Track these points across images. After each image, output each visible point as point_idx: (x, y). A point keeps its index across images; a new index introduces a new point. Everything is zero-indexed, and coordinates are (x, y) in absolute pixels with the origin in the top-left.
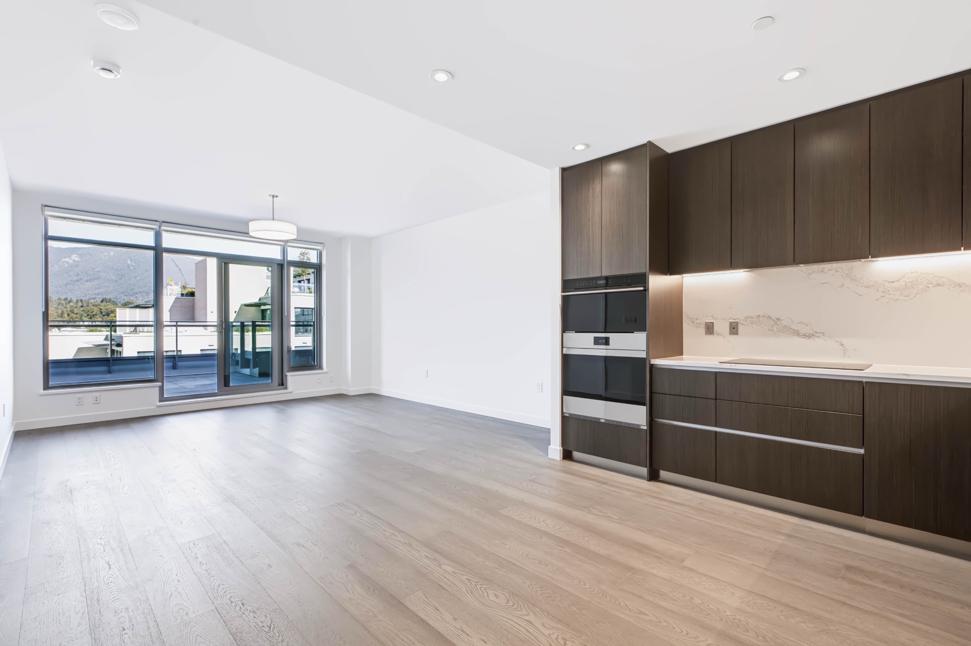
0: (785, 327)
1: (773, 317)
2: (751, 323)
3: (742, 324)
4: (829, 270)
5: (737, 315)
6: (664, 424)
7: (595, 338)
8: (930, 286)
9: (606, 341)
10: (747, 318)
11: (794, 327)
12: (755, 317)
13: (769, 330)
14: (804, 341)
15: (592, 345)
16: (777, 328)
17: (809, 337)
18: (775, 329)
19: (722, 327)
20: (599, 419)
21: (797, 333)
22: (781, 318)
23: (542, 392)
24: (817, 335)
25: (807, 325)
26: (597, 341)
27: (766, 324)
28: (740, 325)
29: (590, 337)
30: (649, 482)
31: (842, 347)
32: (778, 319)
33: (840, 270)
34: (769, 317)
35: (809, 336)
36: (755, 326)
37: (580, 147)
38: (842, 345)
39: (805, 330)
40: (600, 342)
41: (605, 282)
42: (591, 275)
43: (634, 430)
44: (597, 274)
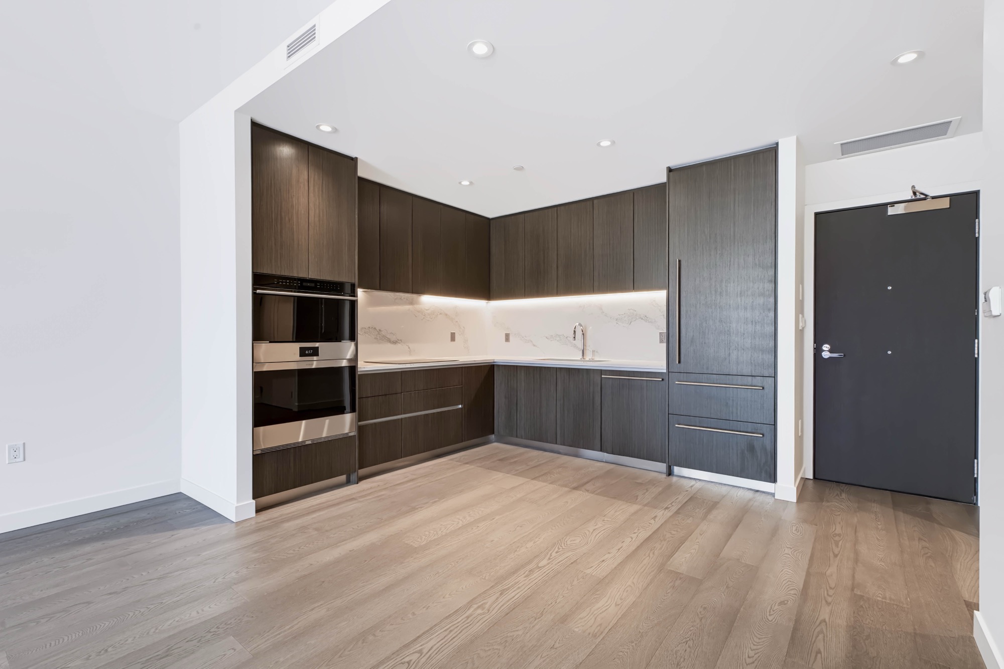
0: (384, 336)
1: (377, 329)
2: (365, 333)
3: (360, 334)
7: (301, 349)
8: (439, 313)
9: (315, 352)
10: (362, 329)
11: (388, 336)
12: (367, 328)
13: (375, 338)
14: (393, 346)
15: (298, 357)
16: (380, 337)
18: (378, 338)
20: (304, 442)
21: (389, 341)
22: (382, 330)
23: (24, 460)
24: (399, 341)
25: (394, 335)
26: (303, 352)
27: (374, 334)
29: (296, 347)
30: (360, 484)
31: (409, 349)
32: (380, 330)
33: (408, 299)
34: (375, 328)
35: (395, 342)
36: (367, 335)
37: (326, 128)
38: (409, 348)
39: (393, 338)
40: (307, 352)
41: (313, 285)
42: (295, 274)
43: (344, 440)
44: (303, 274)
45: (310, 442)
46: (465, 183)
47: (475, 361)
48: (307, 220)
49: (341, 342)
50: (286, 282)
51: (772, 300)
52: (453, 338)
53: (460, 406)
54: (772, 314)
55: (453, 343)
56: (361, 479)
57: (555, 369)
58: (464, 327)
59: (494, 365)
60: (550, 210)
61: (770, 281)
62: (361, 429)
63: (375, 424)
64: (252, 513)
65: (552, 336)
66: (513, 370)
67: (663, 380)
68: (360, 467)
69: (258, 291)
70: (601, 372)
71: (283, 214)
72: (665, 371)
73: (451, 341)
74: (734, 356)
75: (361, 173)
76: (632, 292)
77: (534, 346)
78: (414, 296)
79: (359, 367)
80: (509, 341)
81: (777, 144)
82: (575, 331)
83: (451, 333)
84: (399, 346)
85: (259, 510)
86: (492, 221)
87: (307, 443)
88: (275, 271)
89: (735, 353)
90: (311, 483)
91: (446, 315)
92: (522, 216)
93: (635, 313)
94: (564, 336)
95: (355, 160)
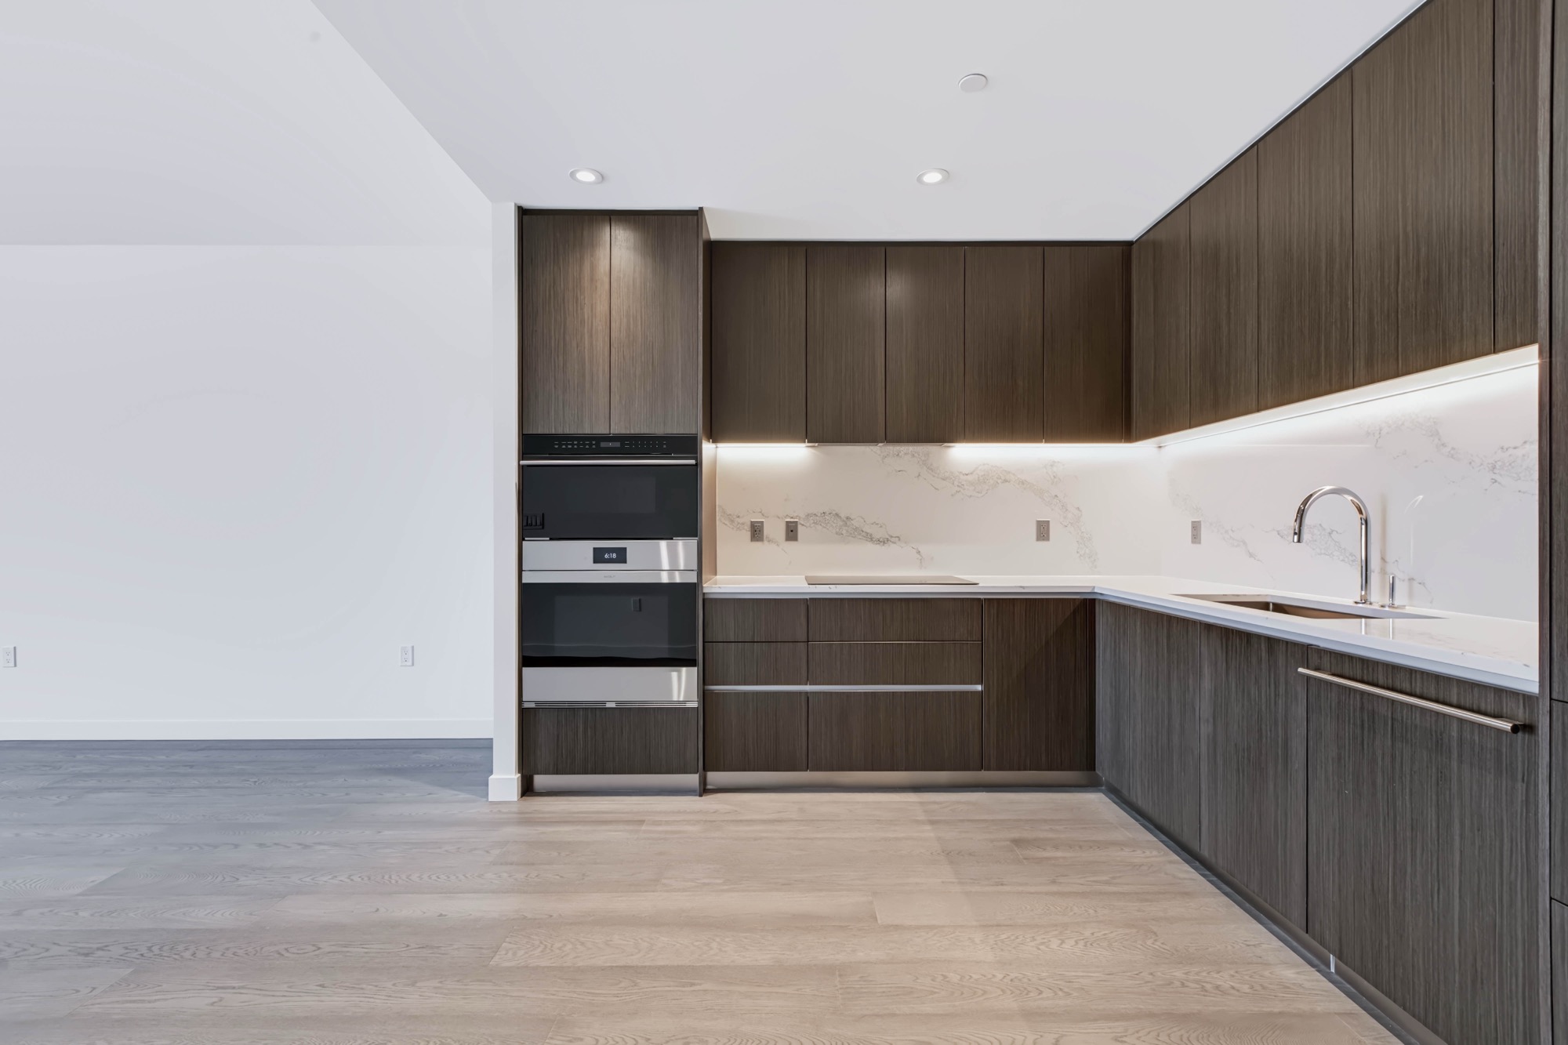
0: (856, 529)
1: (843, 516)
2: (814, 523)
3: (803, 525)
4: (905, 454)
5: (796, 512)
6: (725, 694)
7: (595, 550)
8: (999, 481)
9: (621, 556)
10: (808, 515)
11: (867, 529)
12: (819, 515)
13: (837, 533)
14: (877, 548)
15: (590, 564)
16: (847, 531)
17: (884, 542)
18: (844, 532)
19: (775, 529)
20: (604, 702)
21: (870, 538)
22: (852, 517)
24: (893, 539)
25: (881, 527)
26: (599, 556)
27: (834, 525)
28: (799, 527)
29: (586, 548)
30: (703, 798)
31: (919, 556)
32: (847, 518)
33: (916, 455)
34: (837, 515)
35: (883, 542)
36: (819, 527)
37: (587, 177)
38: (919, 552)
39: (879, 533)
40: (606, 556)
41: (617, 444)
42: (587, 430)
43: (677, 713)
44: (601, 429)
45: (613, 705)
46: (932, 177)
47: (1022, 587)
48: (607, 339)
49: (672, 539)
50: (573, 445)
52: (1043, 531)
53: (979, 688)
55: (1038, 544)
58: (1079, 508)
59: (1094, 600)
63: (745, 693)
64: (517, 794)
68: (709, 769)
69: (528, 463)
71: (567, 338)
73: (1038, 539)
75: (716, 231)
77: (1251, 555)
78: (932, 449)
79: (703, 584)
82: (1301, 514)
83: (1038, 522)
84: (892, 549)
85: (526, 793)
86: (1134, 247)
87: (608, 705)
88: (555, 429)
91: (1023, 482)
94: (1324, 529)
95: (698, 214)
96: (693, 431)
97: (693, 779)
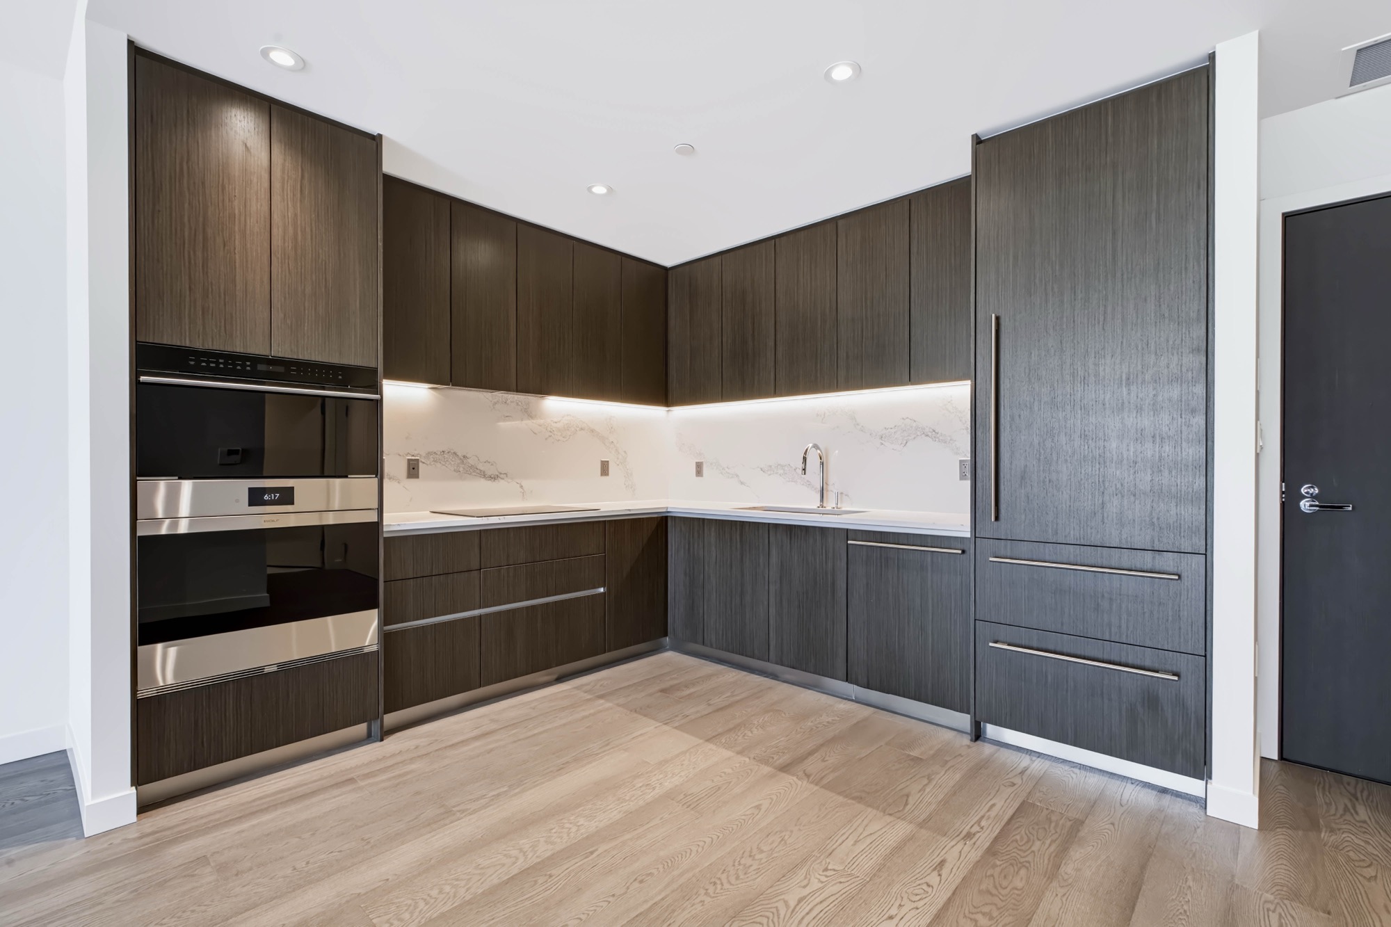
0: (472, 467)
1: (460, 454)
2: (434, 461)
3: (424, 463)
4: (511, 402)
5: (419, 451)
6: (403, 632)
7: (251, 490)
8: (578, 429)
9: (286, 497)
10: (429, 454)
11: (481, 467)
12: (439, 453)
13: (455, 470)
14: (489, 483)
15: (243, 506)
16: (464, 469)
17: (495, 479)
18: (461, 469)
19: (396, 467)
20: (262, 668)
21: (483, 475)
22: (468, 456)
24: (502, 476)
25: (492, 465)
26: (256, 497)
27: (452, 463)
28: (420, 464)
29: (240, 488)
30: (385, 742)
31: (521, 489)
32: (464, 457)
33: (520, 403)
34: (455, 453)
35: (493, 478)
36: (439, 465)
37: (283, 58)
38: (521, 487)
39: (491, 471)
40: (266, 497)
41: (281, 369)
42: (238, 348)
43: (353, 660)
44: (256, 348)
45: (274, 669)
46: (600, 190)
47: (629, 510)
48: (266, 245)
49: (346, 477)
50: (218, 363)
51: (1200, 390)
52: (605, 469)
53: (602, 590)
54: (1200, 420)
55: (605, 478)
56: (386, 733)
57: (767, 526)
58: (625, 452)
59: (667, 517)
60: (764, 244)
61: (1195, 351)
62: (386, 638)
63: (423, 628)
64: (130, 815)
65: (770, 466)
66: (698, 525)
67: (963, 552)
68: (387, 711)
69: (143, 378)
70: (848, 533)
71: (209, 231)
72: (968, 535)
73: (602, 475)
74: (1113, 506)
75: (391, 166)
76: (908, 385)
77: (742, 483)
78: (531, 398)
79: (384, 524)
80: (702, 476)
81: (1212, 57)
82: (805, 459)
83: (602, 461)
84: (501, 484)
85: (144, 807)
86: (670, 272)
87: (267, 670)
88: (190, 341)
89: (1116, 501)
90: (277, 747)
91: (592, 431)
92: (718, 259)
93: (914, 425)
94: (791, 467)
95: (377, 140)
96: (373, 365)
97: (361, 728)
